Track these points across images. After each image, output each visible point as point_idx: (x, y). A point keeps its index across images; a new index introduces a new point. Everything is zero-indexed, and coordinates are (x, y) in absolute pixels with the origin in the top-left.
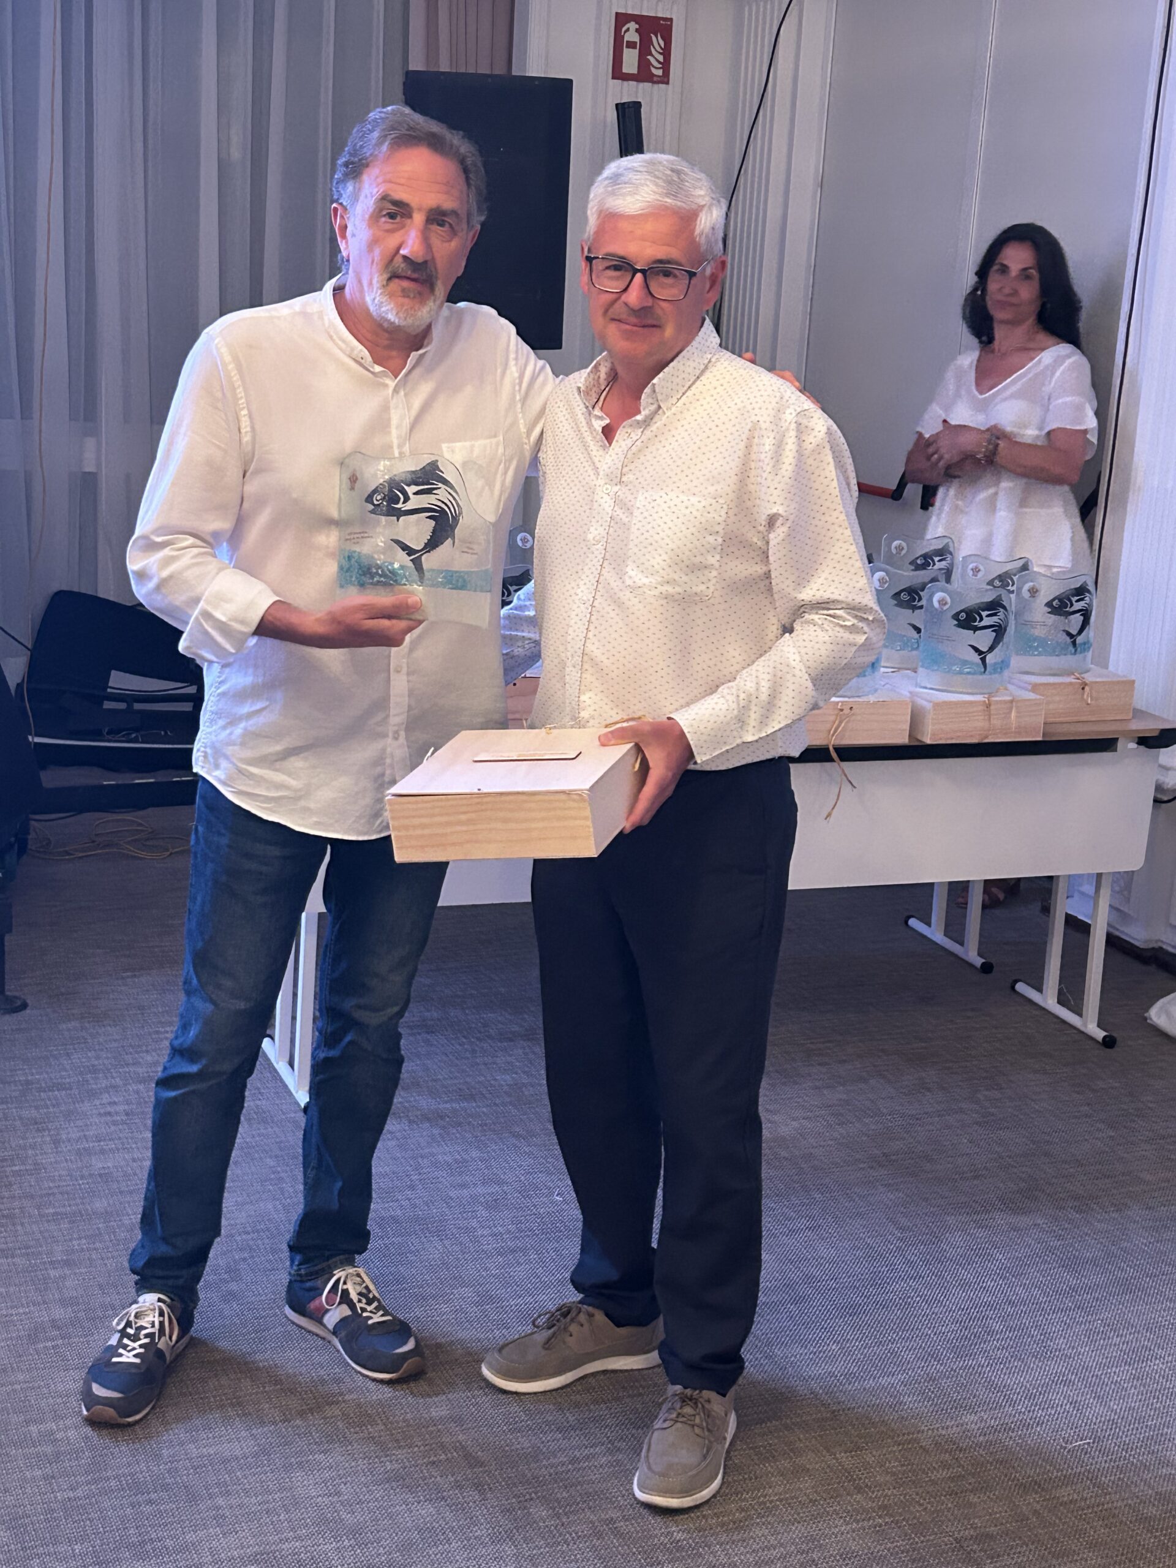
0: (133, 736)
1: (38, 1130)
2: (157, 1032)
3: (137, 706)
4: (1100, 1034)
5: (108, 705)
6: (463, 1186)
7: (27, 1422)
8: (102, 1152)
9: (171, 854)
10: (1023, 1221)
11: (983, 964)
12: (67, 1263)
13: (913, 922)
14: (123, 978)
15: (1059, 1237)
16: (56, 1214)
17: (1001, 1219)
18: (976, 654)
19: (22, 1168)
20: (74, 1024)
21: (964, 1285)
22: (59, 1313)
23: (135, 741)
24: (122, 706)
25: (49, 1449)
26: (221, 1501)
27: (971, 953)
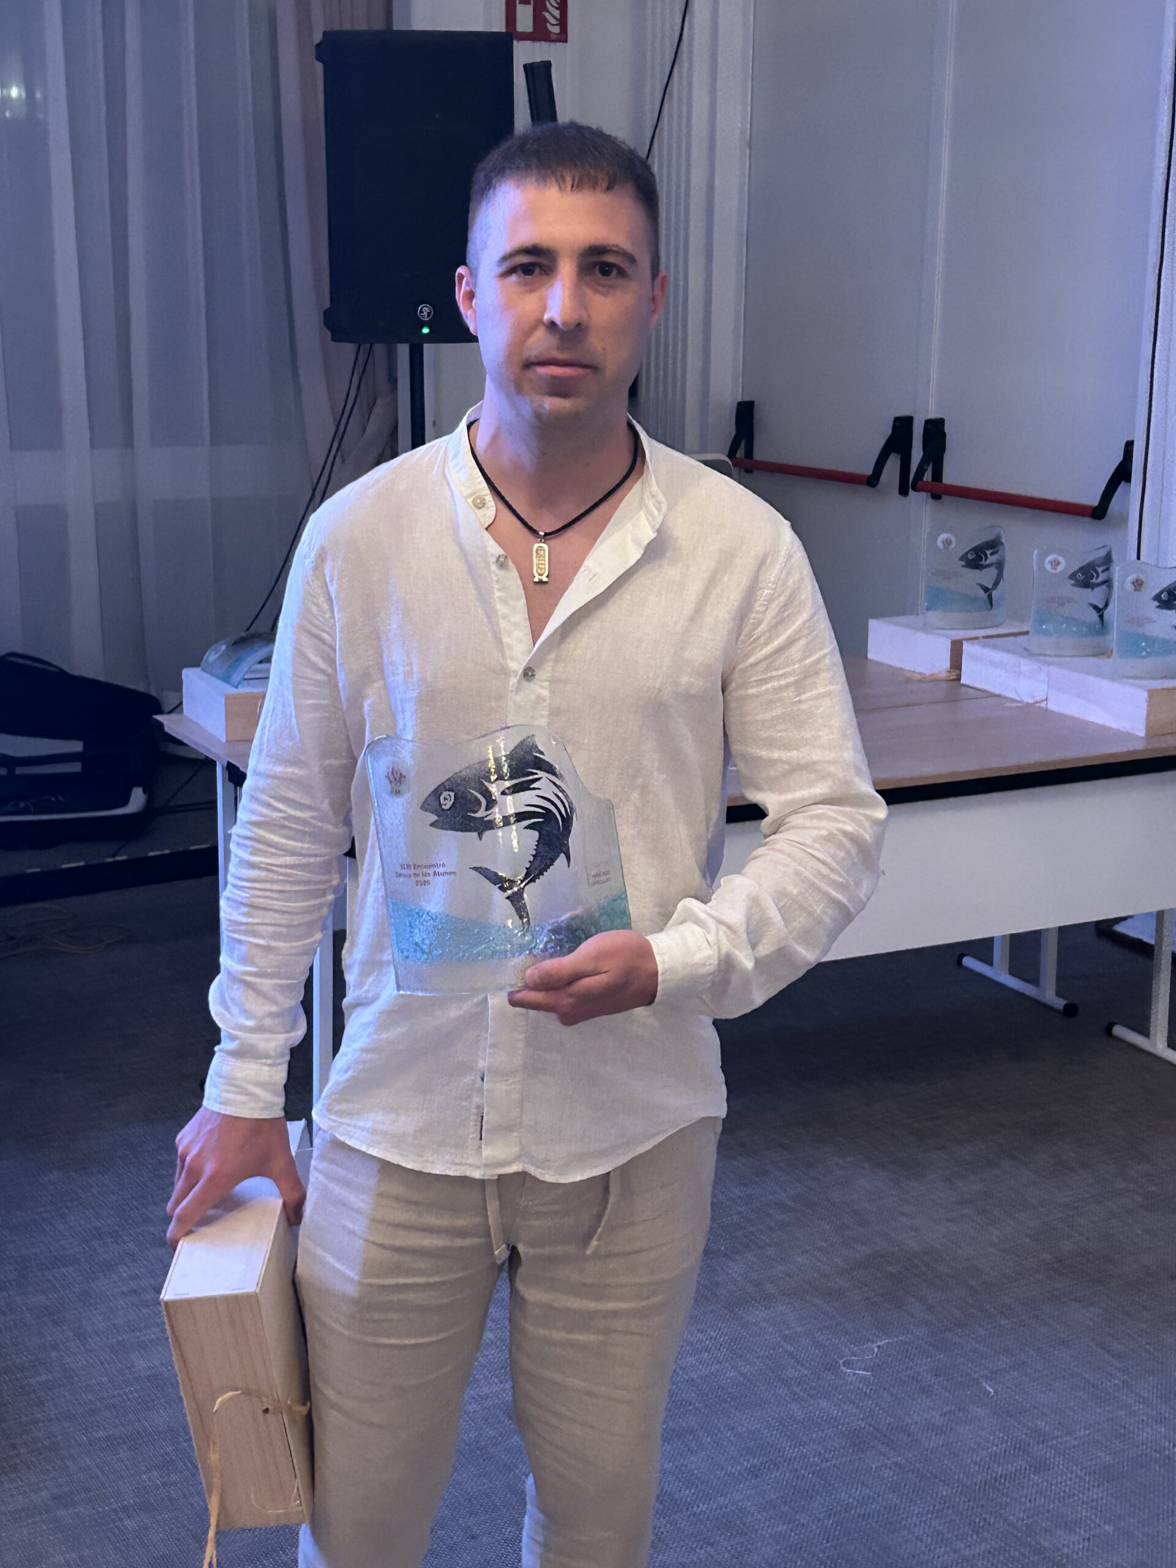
9: (107, 946)
11: (1066, 1007)
13: (969, 962)
24: (4, 771)
27: (1049, 994)
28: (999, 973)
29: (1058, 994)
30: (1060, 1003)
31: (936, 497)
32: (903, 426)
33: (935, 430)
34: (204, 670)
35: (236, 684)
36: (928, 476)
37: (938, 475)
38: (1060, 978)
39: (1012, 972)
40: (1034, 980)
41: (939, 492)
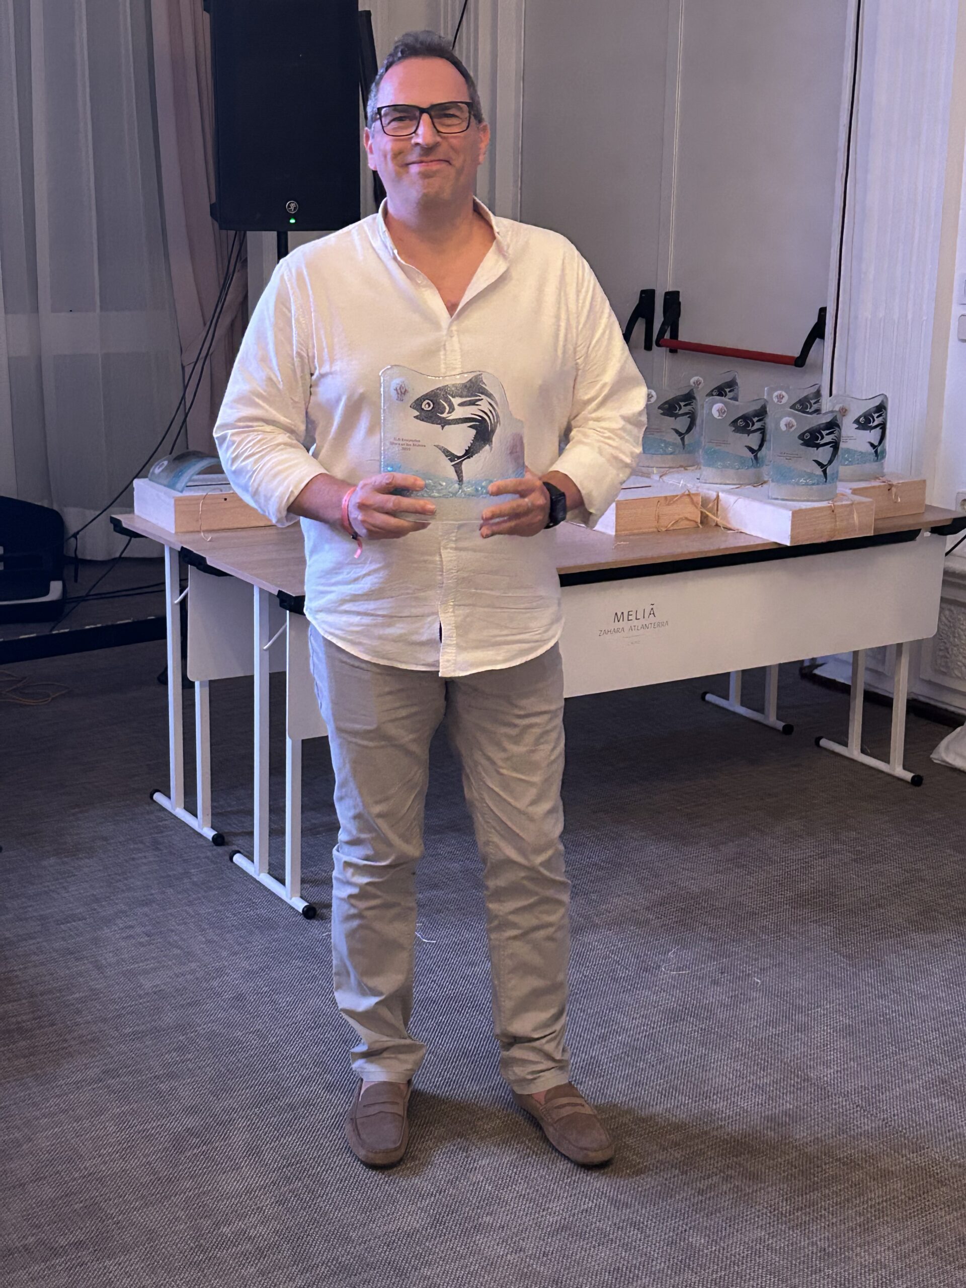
1: (77, 959)
2: (133, 859)
4: (908, 776)
6: (472, 964)
7: (217, 1225)
8: (146, 972)
9: (53, 699)
10: (937, 938)
11: (784, 727)
12: (171, 1076)
13: (709, 697)
14: (74, 814)
16: (134, 1033)
17: (919, 938)
18: (819, 467)
20: (52, 860)
21: (923, 997)
22: (191, 1122)
25: (249, 1246)
26: (426, 1271)
27: (772, 719)
28: (734, 704)
29: (778, 719)
30: (780, 725)
31: (673, 351)
32: (647, 297)
33: (673, 300)
34: (150, 480)
35: (180, 489)
36: (667, 336)
37: (675, 334)
38: (779, 708)
39: (743, 704)
40: (761, 710)
41: (675, 347)
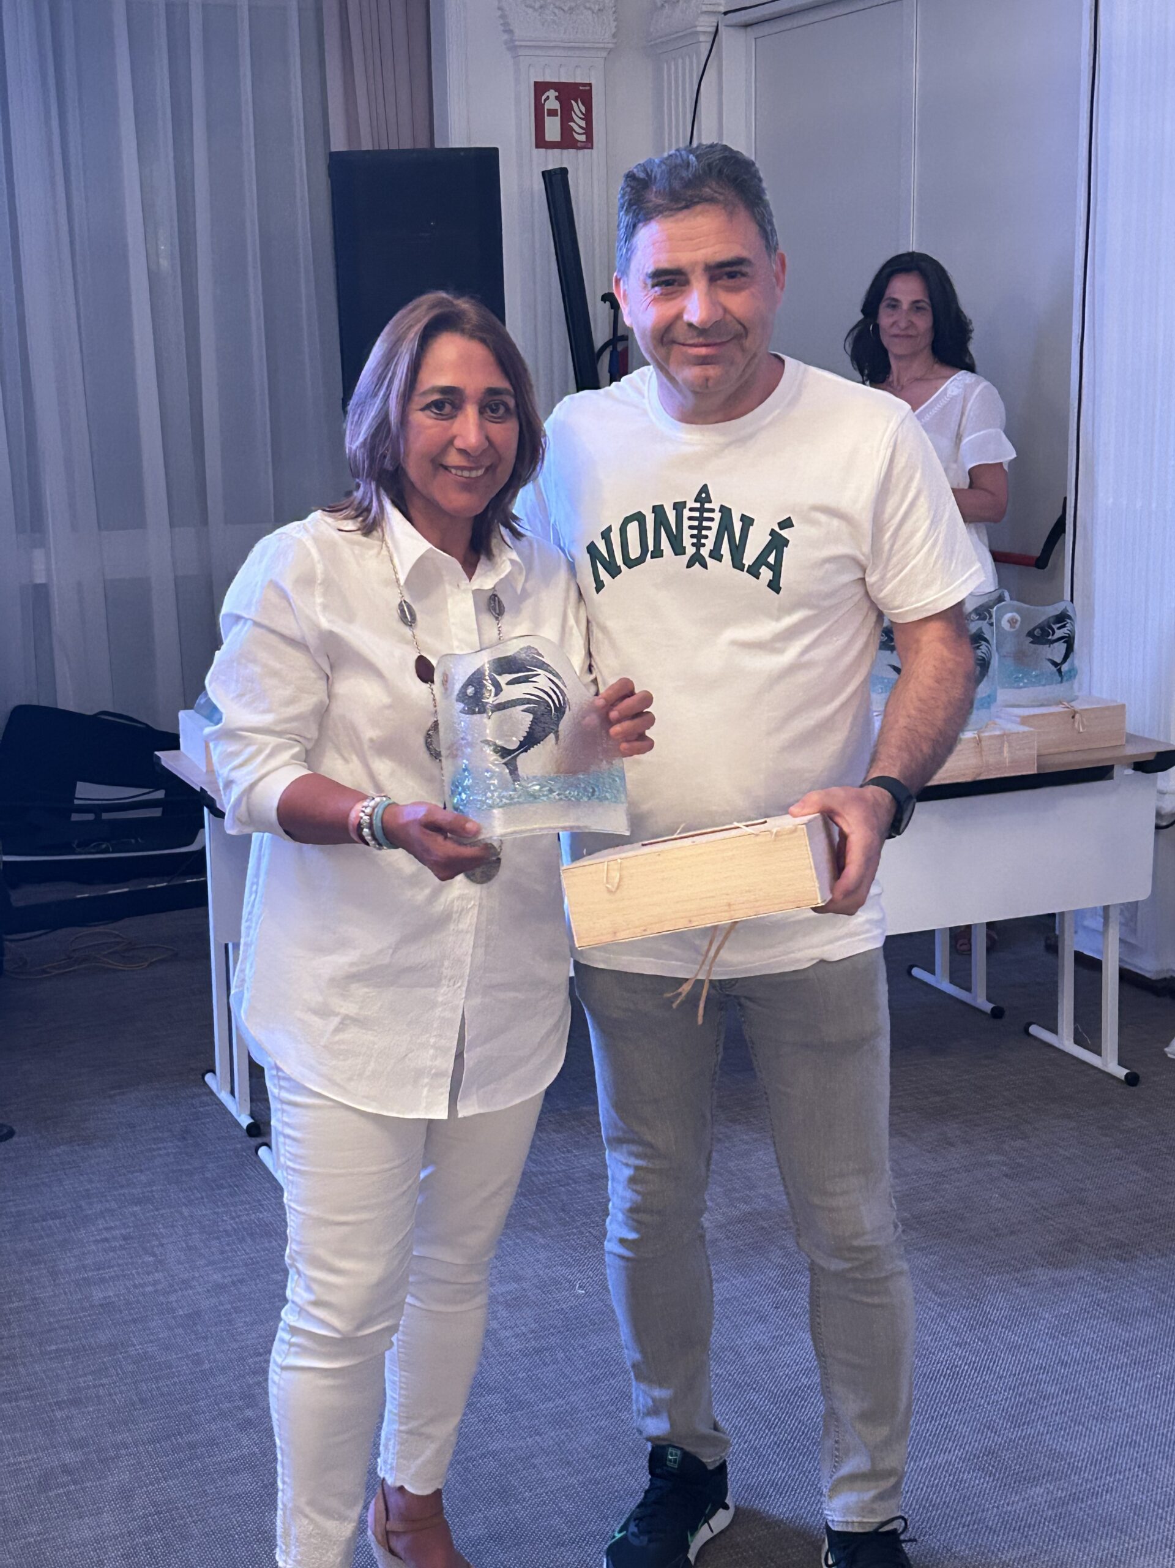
0: (104, 846)
3: (106, 816)
4: (1121, 1073)
5: (75, 817)
9: (150, 963)
11: (993, 1009)
13: (917, 972)
15: (1106, 1290)
19: (21, 1304)
23: (106, 851)
24: (91, 817)
27: (980, 999)
28: (941, 981)
30: (988, 1007)
34: (197, 712)
38: (989, 984)
39: (951, 981)
